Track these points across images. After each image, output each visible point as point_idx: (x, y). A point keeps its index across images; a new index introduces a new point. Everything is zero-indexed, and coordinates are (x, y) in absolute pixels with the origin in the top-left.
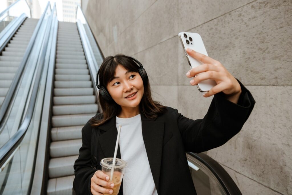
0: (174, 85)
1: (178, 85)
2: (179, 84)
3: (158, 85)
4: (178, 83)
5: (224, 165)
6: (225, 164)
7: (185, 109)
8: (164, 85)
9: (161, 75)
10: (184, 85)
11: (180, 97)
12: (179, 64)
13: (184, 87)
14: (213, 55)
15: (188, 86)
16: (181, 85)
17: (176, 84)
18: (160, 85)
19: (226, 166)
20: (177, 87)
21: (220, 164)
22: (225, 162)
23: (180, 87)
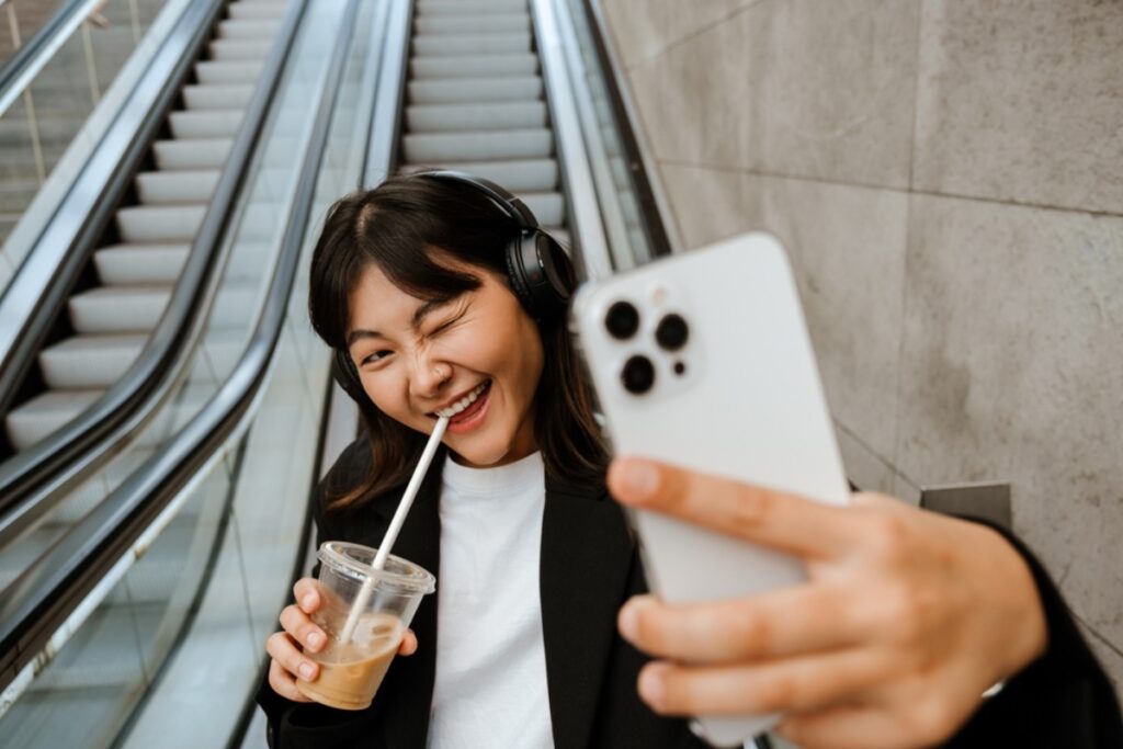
0: (893, 189)
1: (910, 190)
2: (917, 186)
3: (820, 180)
4: (911, 179)
5: (1096, 634)
6: (1103, 631)
7: (935, 316)
8: (849, 182)
9: (839, 132)
10: (937, 193)
11: (919, 255)
12: (923, 79)
13: (942, 205)
14: (1101, 33)
15: (955, 202)
16: (925, 192)
17: (902, 182)
18: (831, 180)
19: (1105, 641)
20: (903, 198)
21: (1079, 624)
22: (1106, 622)
23: (918, 199)
